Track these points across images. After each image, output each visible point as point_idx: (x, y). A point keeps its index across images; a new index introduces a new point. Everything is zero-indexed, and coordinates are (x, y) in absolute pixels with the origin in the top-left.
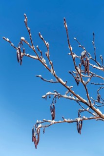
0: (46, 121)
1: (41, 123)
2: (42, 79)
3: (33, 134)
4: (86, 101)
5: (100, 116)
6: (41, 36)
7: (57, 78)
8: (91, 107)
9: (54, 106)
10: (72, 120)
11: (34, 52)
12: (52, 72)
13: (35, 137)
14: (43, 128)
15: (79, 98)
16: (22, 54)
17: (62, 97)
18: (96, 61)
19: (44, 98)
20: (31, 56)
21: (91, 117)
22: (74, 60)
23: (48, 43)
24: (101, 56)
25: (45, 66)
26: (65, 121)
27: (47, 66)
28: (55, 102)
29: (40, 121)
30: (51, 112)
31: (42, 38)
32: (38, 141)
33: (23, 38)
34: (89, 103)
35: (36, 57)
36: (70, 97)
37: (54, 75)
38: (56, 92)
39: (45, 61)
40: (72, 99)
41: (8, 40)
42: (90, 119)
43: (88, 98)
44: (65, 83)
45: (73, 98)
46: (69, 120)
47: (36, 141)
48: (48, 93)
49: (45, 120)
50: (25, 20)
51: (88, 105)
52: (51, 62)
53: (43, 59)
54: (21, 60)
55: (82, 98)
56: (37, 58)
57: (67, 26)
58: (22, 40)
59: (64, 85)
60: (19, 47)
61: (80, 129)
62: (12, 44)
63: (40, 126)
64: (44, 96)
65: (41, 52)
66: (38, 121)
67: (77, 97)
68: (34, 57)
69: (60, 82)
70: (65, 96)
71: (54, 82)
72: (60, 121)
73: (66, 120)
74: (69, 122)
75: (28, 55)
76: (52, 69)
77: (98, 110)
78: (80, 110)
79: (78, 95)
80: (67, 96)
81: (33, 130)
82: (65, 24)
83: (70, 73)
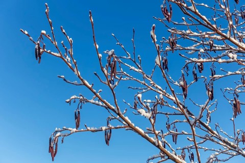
0: (66, 129)
1: (60, 131)
2: (65, 80)
3: (50, 144)
4: (114, 108)
5: (129, 125)
6: (64, 31)
7: (82, 80)
8: (119, 114)
9: (79, 112)
10: (96, 129)
11: (57, 49)
12: (76, 72)
13: (52, 148)
14: (62, 137)
15: (106, 104)
16: (41, 50)
17: (88, 102)
18: (135, 62)
19: (68, 102)
20: (52, 53)
21: (118, 126)
22: (100, 59)
23: (71, 39)
24: (139, 56)
25: (69, 65)
26: (88, 130)
27: (70, 65)
28: (81, 108)
29: (60, 129)
30: (76, 119)
31: (64, 33)
32: (56, 152)
33: (44, 32)
34: (116, 110)
35: (58, 55)
36: (97, 102)
37: (79, 76)
38: (81, 96)
39: (69, 59)
40: (99, 105)
41: (26, 33)
42: (118, 128)
43: (116, 104)
44: (90, 86)
45: (101, 103)
46: (92, 129)
47: (53, 152)
48: (73, 97)
49: (65, 127)
50: (46, 10)
51: (115, 112)
52: (75, 61)
53: (67, 56)
54: (40, 58)
55: (109, 104)
56: (60, 55)
57: (92, 20)
58: (43, 34)
59: (90, 89)
60: (38, 42)
61: (109, 140)
62: (31, 38)
63: (58, 134)
64: (68, 100)
65: (66, 49)
66: (56, 129)
67: (104, 102)
68: (56, 54)
69: (85, 84)
70: (92, 101)
71: (78, 84)
72: (82, 130)
73: (89, 128)
74: (93, 131)
75: (49, 51)
76: (75, 70)
77: (127, 118)
78: (109, 118)
79: (105, 100)
80: (94, 101)
81: (50, 139)
82: (90, 17)
83: (96, 74)
